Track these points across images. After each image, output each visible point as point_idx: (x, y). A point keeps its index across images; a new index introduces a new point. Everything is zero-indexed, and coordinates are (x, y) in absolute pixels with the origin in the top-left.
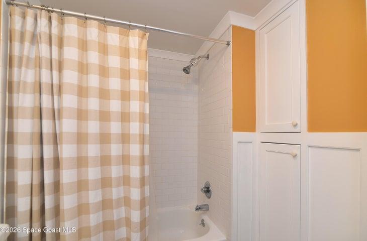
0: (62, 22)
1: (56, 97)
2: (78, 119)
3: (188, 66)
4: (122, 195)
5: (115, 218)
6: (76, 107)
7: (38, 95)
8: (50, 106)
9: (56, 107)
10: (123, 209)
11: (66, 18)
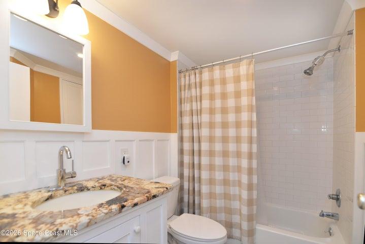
0: (201, 73)
1: (199, 116)
2: (210, 128)
3: (310, 68)
4: (237, 179)
5: (232, 193)
6: (208, 121)
7: (191, 116)
8: (197, 122)
9: (199, 122)
10: (237, 188)
11: (204, 70)
